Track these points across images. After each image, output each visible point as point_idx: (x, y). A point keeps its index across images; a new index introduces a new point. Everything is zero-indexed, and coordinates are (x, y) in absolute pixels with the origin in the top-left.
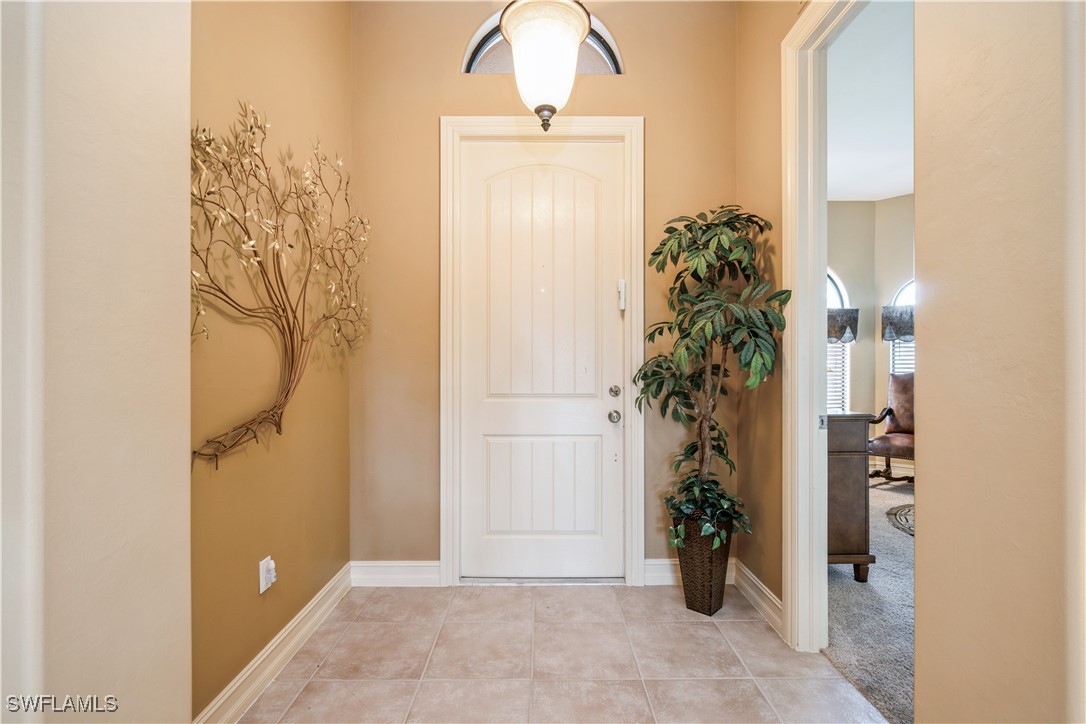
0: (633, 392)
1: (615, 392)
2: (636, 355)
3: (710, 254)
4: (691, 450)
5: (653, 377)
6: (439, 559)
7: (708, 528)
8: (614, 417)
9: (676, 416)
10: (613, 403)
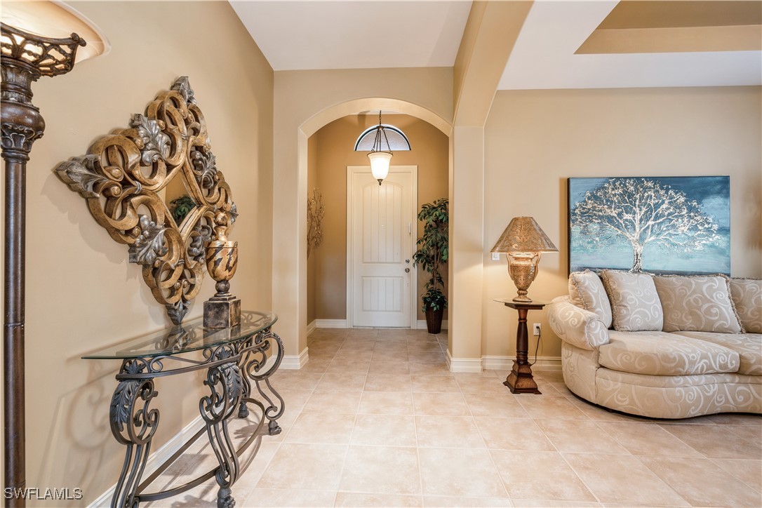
0: (413, 261)
1: (408, 261)
2: (414, 248)
3: (433, 217)
4: (432, 281)
5: (419, 255)
6: (346, 318)
7: (433, 304)
8: (407, 270)
9: (428, 270)
10: (407, 266)
